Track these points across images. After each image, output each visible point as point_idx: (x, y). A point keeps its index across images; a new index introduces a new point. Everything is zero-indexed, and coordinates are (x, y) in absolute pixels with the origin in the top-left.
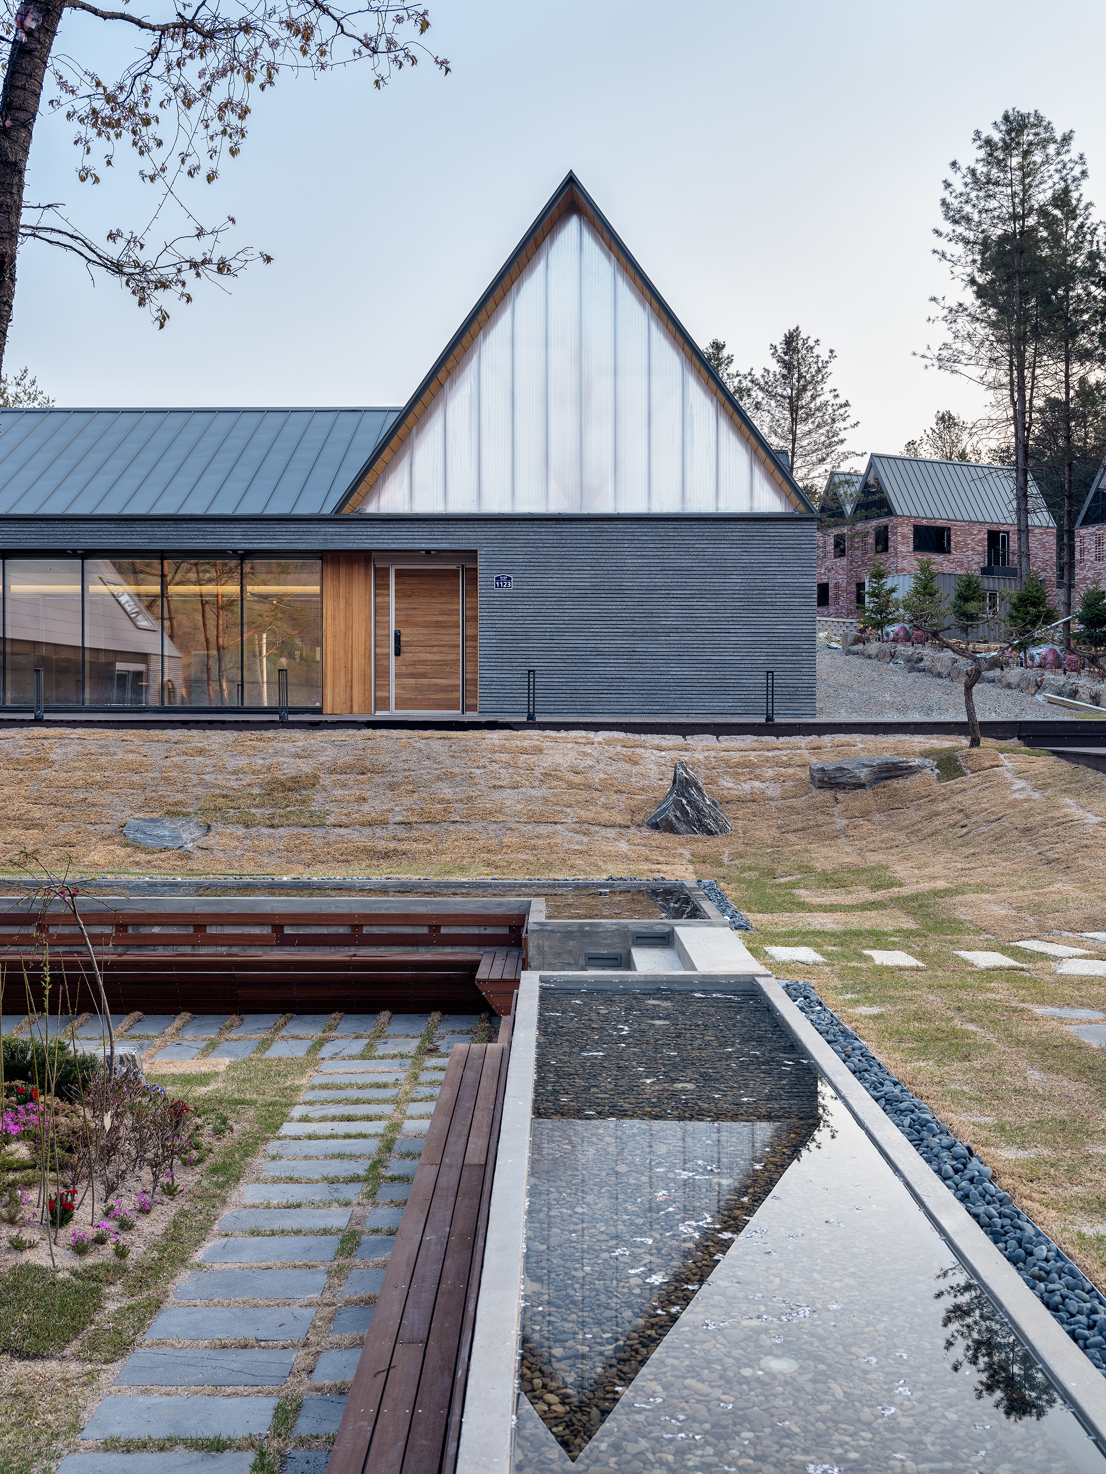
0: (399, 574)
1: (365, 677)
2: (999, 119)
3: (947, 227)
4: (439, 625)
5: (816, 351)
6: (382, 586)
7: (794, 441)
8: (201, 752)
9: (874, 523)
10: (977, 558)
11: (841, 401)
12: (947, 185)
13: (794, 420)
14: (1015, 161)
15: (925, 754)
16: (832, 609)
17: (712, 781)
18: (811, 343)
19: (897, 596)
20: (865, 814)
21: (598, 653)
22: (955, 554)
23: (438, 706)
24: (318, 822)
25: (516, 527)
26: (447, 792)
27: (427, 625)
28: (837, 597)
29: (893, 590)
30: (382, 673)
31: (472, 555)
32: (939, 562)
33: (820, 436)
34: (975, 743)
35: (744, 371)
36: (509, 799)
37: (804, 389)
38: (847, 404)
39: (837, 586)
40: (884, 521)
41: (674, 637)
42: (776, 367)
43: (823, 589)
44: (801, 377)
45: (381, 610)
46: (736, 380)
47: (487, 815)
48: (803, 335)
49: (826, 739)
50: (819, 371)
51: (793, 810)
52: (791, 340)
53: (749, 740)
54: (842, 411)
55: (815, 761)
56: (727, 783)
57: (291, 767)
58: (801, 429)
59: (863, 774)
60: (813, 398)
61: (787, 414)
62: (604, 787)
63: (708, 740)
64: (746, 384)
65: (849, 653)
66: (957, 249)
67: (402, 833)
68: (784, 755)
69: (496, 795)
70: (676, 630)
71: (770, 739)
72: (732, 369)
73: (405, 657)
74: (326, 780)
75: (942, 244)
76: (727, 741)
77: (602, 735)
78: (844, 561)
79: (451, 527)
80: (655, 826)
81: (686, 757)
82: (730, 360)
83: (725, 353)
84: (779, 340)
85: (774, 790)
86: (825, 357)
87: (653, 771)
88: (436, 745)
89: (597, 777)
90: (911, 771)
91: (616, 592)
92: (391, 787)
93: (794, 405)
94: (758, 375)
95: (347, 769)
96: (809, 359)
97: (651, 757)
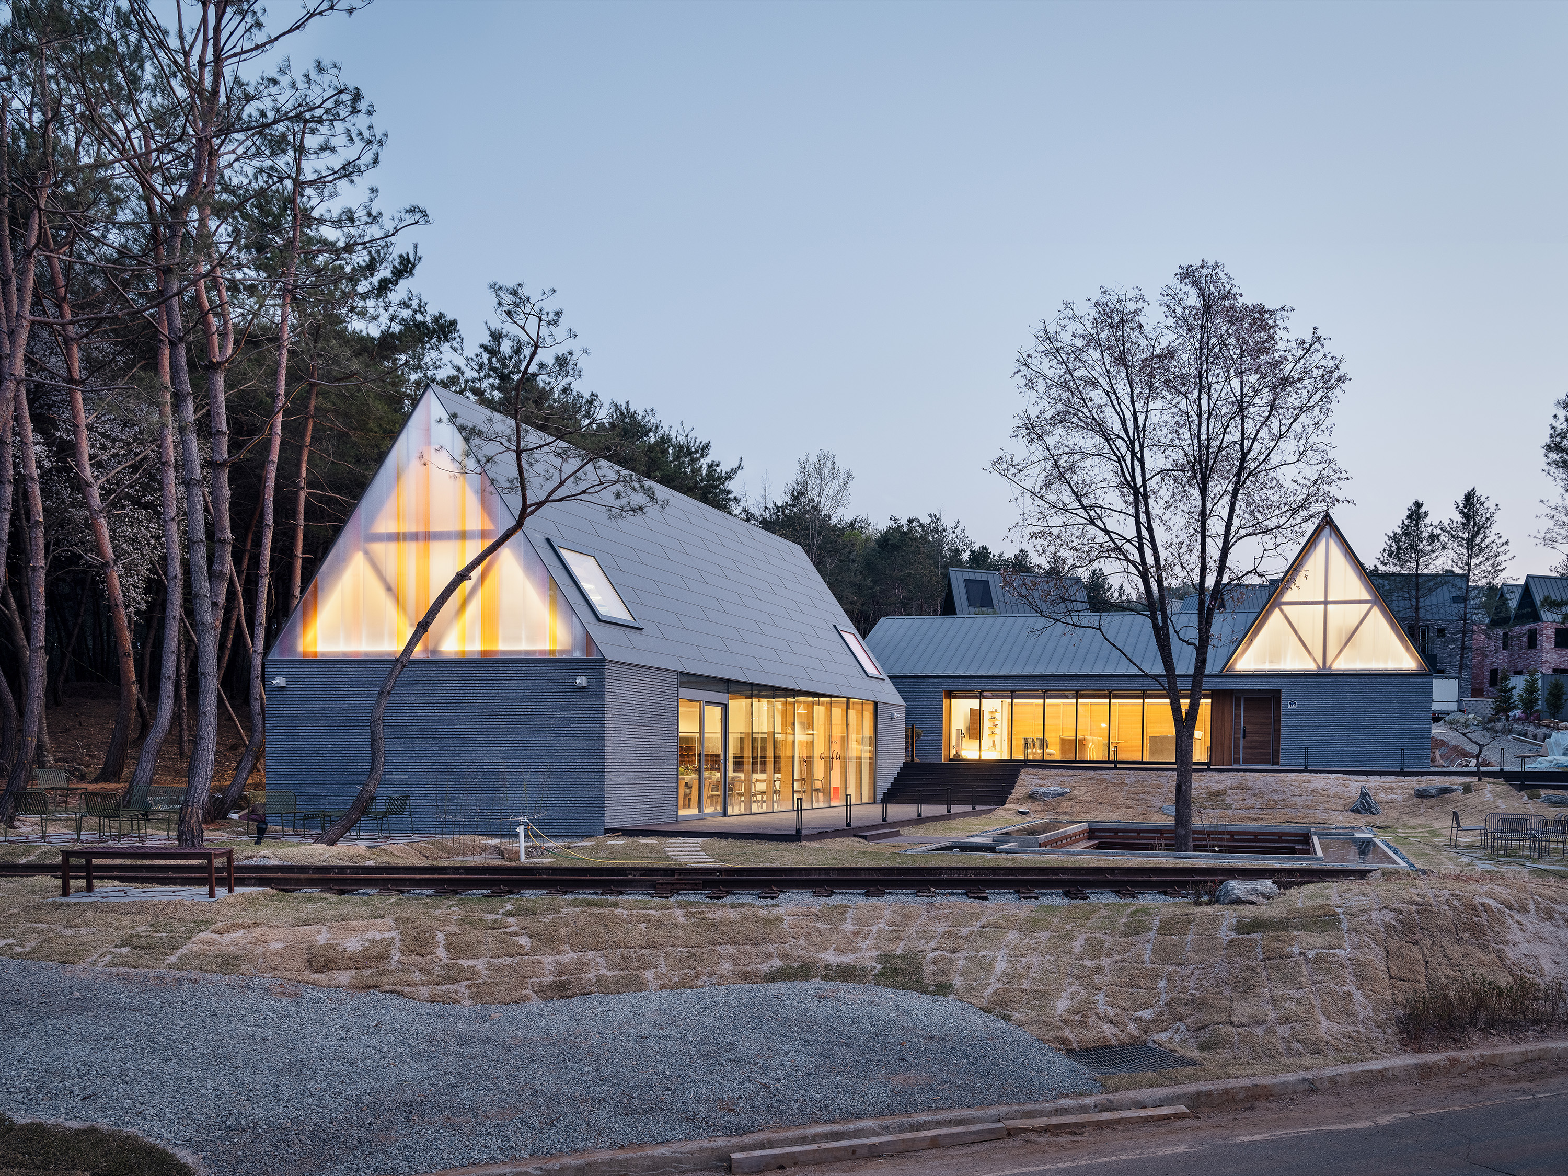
0: (1246, 700)
1: (1230, 748)
4: (1262, 723)
5: (1486, 505)
6: (1238, 706)
7: (1469, 570)
9: (1527, 627)
11: (1503, 540)
13: (1470, 557)
15: (1459, 784)
17: (1376, 794)
18: (1483, 499)
19: (1516, 693)
20: (1432, 807)
21: (1333, 738)
23: (1261, 762)
24: (1229, 807)
25: (1298, 679)
26: (1275, 797)
27: (1258, 724)
30: (1237, 746)
31: (1279, 691)
33: (1488, 566)
34: (1480, 780)
35: (1436, 522)
36: (1299, 800)
37: (1478, 533)
38: (1507, 543)
40: (1534, 625)
42: (1458, 518)
44: (1475, 524)
45: (1238, 716)
46: (1430, 529)
47: (1291, 806)
48: (1478, 494)
49: (1424, 778)
50: (1488, 519)
51: (1406, 806)
52: (1469, 498)
53: (1393, 778)
54: (1502, 549)
55: (1417, 787)
56: (1382, 795)
57: (1215, 787)
58: (1474, 561)
59: (1434, 791)
60: (1483, 541)
61: (1465, 551)
62: (1335, 796)
63: (1377, 778)
64: (1438, 531)
68: (1406, 785)
69: (1294, 799)
70: (1368, 727)
71: (1402, 778)
72: (1427, 521)
73: (1246, 738)
74: (1229, 792)
76: (1384, 779)
77: (1334, 775)
79: (1271, 679)
80: (1353, 811)
81: (1367, 785)
82: (1426, 514)
83: (1423, 510)
84: (1460, 498)
85: (1400, 798)
86: (1492, 510)
87: (1354, 791)
88: (1269, 779)
89: (1332, 792)
90: (1453, 791)
91: (1342, 709)
92: (1254, 795)
93: (1470, 544)
94: (1446, 524)
95: (1237, 788)
96: (1481, 511)
97: (1353, 784)
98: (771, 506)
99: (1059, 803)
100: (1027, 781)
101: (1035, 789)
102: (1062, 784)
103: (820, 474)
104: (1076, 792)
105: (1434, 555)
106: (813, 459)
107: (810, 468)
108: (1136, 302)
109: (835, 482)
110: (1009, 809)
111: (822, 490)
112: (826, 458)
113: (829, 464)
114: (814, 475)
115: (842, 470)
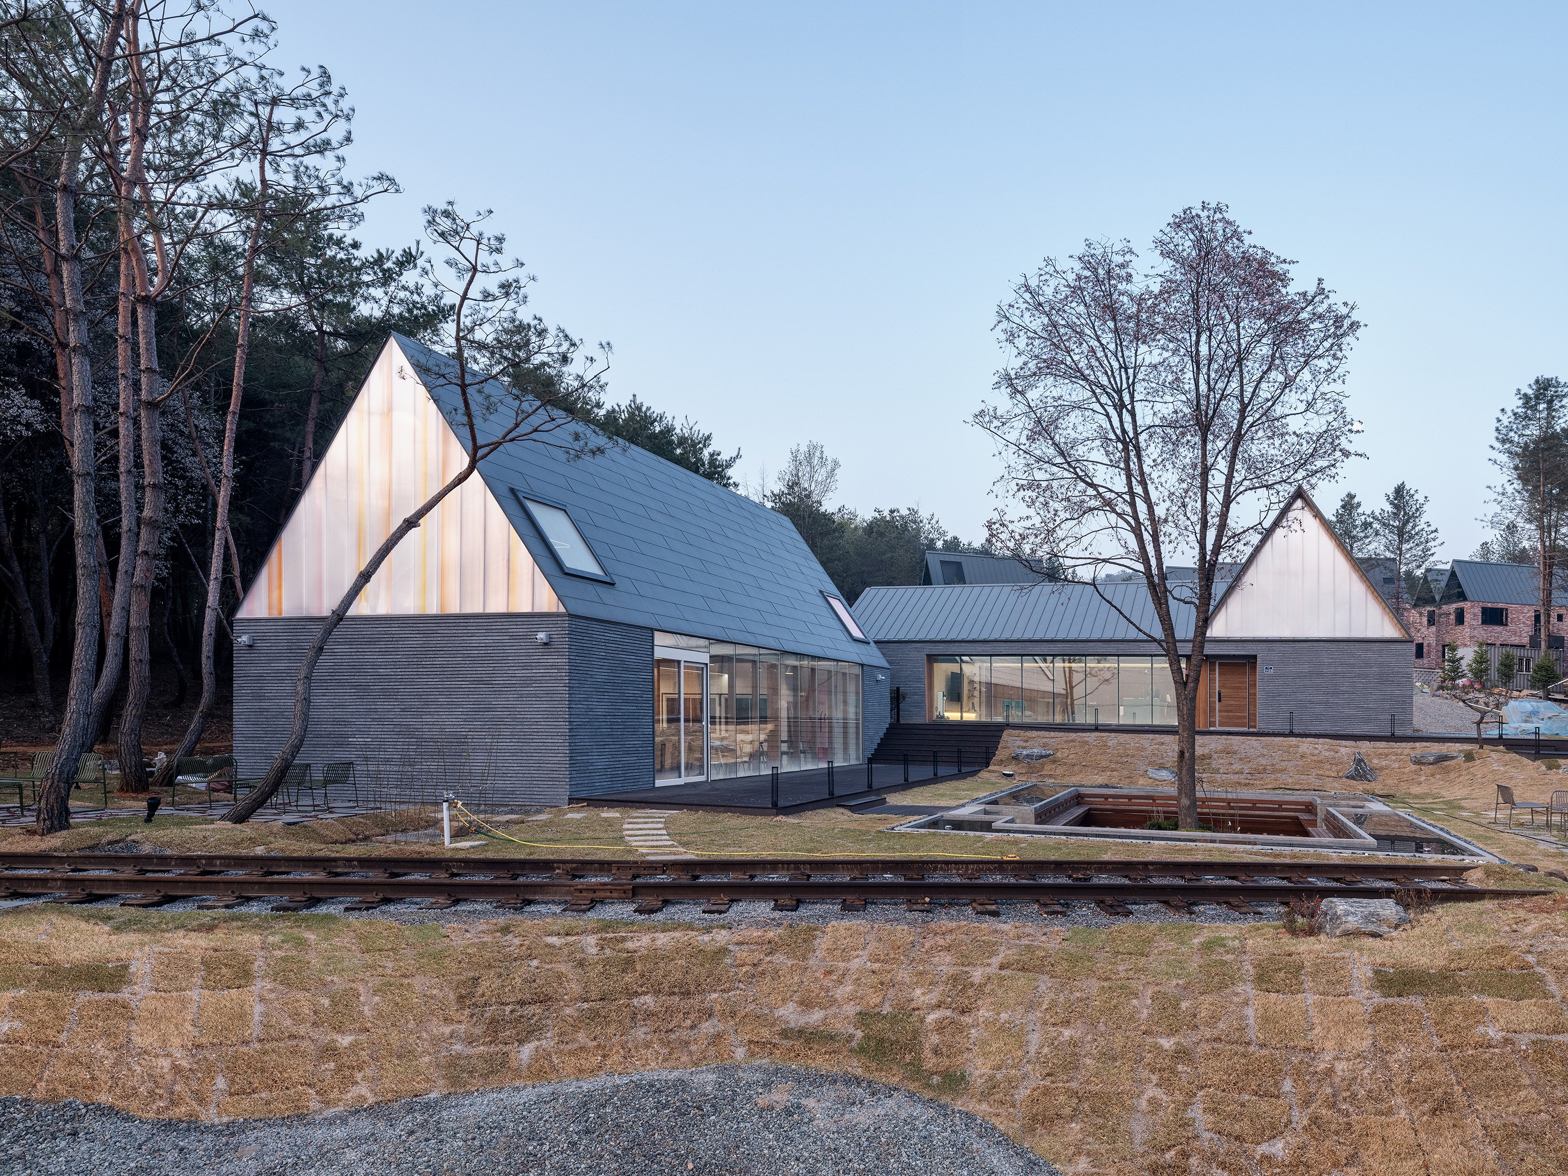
0: (1220, 664)
1: (1205, 711)
2: (1532, 382)
3: (1498, 445)
4: (1238, 688)
5: (1415, 497)
6: (1212, 670)
7: (1400, 555)
8: (1163, 744)
9: (1455, 606)
10: (1526, 629)
11: (1432, 528)
12: (1499, 420)
13: (1401, 542)
14: (1542, 406)
15: (1461, 751)
16: (1425, 661)
17: (1370, 761)
18: (1412, 492)
19: (1464, 663)
20: (1433, 775)
21: (1311, 702)
22: (1511, 626)
23: (1237, 726)
24: (1217, 771)
25: (1274, 644)
26: (1264, 762)
27: (1233, 688)
28: (1429, 652)
29: (1462, 658)
30: (1212, 710)
31: (1255, 657)
32: (1497, 633)
33: (1418, 551)
34: (1481, 747)
35: (1368, 512)
37: (1408, 521)
38: (1436, 531)
39: (1429, 645)
40: (1461, 604)
41: (1346, 696)
42: (1389, 508)
43: (1420, 647)
44: (1405, 513)
45: (1212, 680)
46: (1363, 517)
47: (1281, 771)
48: (1407, 487)
49: (1417, 744)
50: (1417, 510)
51: (1403, 772)
52: (1399, 491)
53: (1384, 743)
54: (1432, 536)
55: (1413, 754)
56: (1375, 761)
58: (1405, 546)
59: (1431, 759)
60: (1413, 528)
61: (1396, 537)
62: (1326, 762)
63: (1367, 743)
64: (1370, 520)
65: (1434, 695)
66: (1504, 458)
67: (1249, 776)
68: (1400, 751)
69: (1283, 764)
70: (1347, 692)
71: (1393, 744)
72: (1360, 510)
73: (1224, 703)
74: (1215, 756)
75: (1495, 455)
76: (1378, 744)
77: (1321, 740)
78: (1433, 629)
79: (1246, 645)
80: (1349, 778)
81: (1358, 750)
82: (1359, 505)
83: (1356, 500)
84: (1391, 491)
85: (1396, 765)
86: (1421, 501)
87: (1345, 756)
89: (1322, 758)
90: (1453, 758)
91: (1320, 674)
92: (1241, 759)
93: (1401, 532)
94: (1377, 513)
95: (1222, 752)
96: (1411, 503)
97: (1343, 750)
98: (769, 494)
99: (1043, 765)
100: (1011, 742)
101: (1018, 751)
102: (1045, 746)
103: (810, 463)
104: (1059, 755)
105: (1367, 541)
106: (804, 449)
107: (801, 457)
108: (1123, 255)
109: (824, 469)
110: (993, 772)
111: (811, 477)
112: (815, 447)
113: (818, 454)
114: (805, 463)
115: (830, 460)
